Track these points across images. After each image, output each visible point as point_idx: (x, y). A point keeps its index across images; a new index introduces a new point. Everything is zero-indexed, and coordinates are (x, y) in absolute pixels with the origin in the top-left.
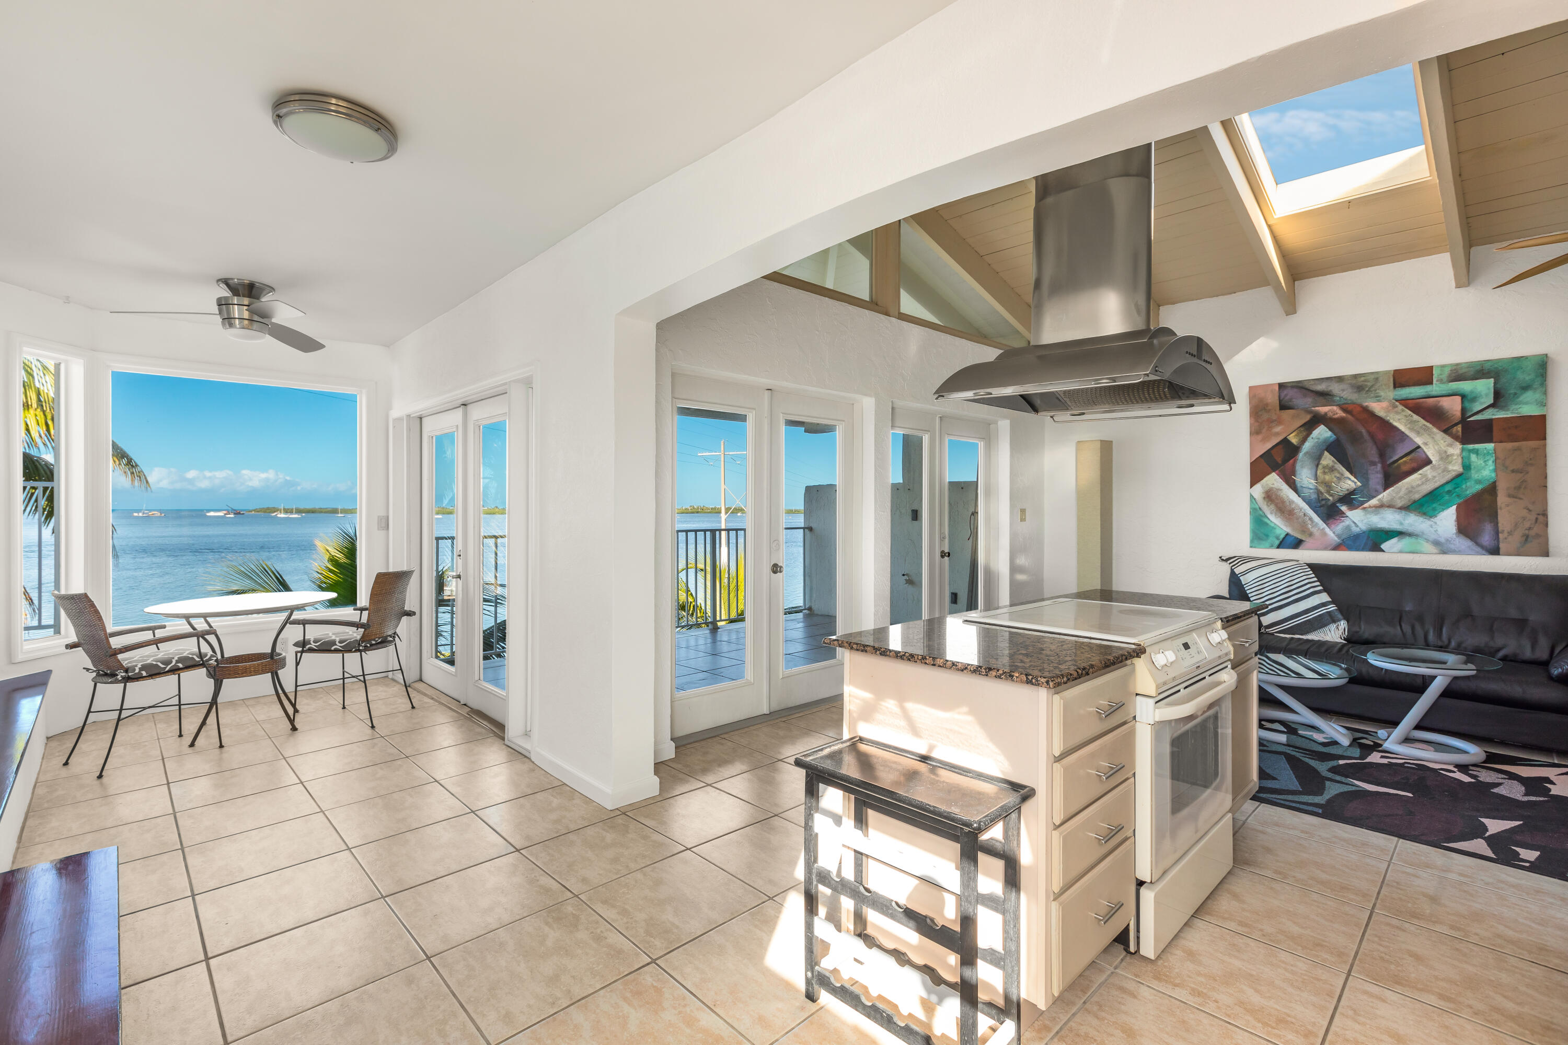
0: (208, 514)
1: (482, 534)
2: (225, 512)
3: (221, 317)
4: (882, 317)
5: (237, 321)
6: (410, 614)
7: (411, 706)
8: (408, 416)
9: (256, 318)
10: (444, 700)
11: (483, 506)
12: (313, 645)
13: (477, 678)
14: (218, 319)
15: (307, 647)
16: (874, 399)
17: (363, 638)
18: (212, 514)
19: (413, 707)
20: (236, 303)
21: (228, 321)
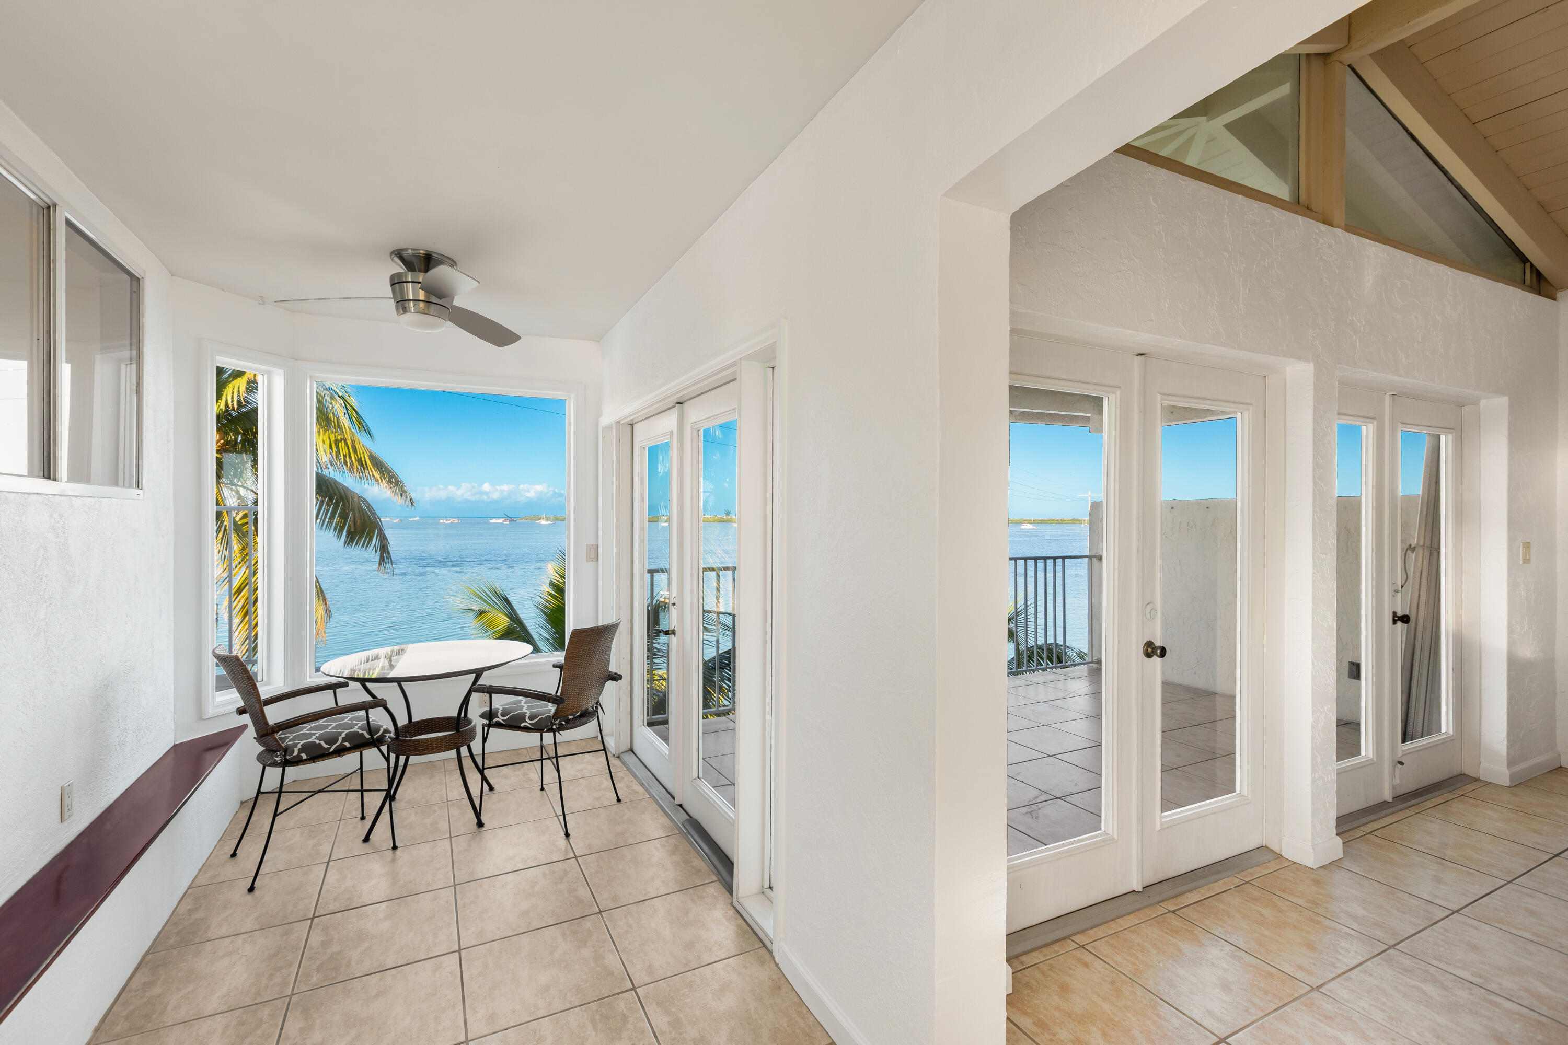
0: (491, 521)
1: (702, 566)
2: (503, 519)
3: (395, 301)
4: (1323, 227)
5: (412, 303)
6: (616, 677)
7: (616, 798)
8: (618, 423)
9: (433, 299)
10: (657, 791)
11: (704, 515)
12: (500, 719)
13: (695, 776)
14: (392, 303)
15: (495, 720)
16: (1312, 365)
17: (556, 715)
18: (494, 521)
19: (619, 800)
20: (410, 280)
21: (402, 304)
